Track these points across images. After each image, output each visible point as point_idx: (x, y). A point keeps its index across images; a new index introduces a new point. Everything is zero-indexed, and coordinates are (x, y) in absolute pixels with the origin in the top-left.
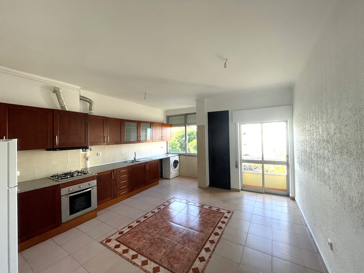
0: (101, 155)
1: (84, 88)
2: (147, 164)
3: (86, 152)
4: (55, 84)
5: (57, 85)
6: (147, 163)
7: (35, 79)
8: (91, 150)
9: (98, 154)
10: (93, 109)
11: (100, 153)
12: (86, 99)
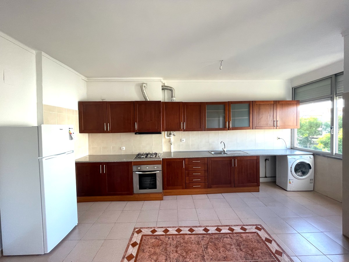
0: (184, 141)
1: (165, 78)
2: (234, 160)
3: (170, 137)
4: (143, 81)
5: (144, 81)
6: (234, 158)
7: (129, 81)
8: (174, 135)
9: (182, 139)
10: (174, 96)
11: (184, 139)
12: (167, 88)
